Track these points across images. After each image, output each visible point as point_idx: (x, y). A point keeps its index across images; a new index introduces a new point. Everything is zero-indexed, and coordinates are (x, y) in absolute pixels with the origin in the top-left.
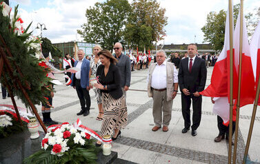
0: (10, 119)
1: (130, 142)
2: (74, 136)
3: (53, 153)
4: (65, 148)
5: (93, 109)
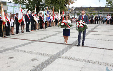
5: (12, 58)
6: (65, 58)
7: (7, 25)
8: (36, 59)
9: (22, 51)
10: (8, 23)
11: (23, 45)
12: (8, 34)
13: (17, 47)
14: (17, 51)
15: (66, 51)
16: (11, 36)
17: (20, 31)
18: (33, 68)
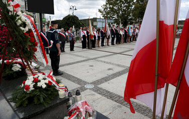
0: (20, 67)
1: (104, 93)
2: (40, 81)
3: (25, 90)
4: (32, 88)
5: (92, 66)
7: (93, 39)
8: (112, 69)
9: (101, 61)
10: (95, 37)
11: (104, 56)
12: (94, 46)
13: (99, 58)
14: (98, 61)
16: (96, 48)
17: (105, 44)
18: (107, 76)
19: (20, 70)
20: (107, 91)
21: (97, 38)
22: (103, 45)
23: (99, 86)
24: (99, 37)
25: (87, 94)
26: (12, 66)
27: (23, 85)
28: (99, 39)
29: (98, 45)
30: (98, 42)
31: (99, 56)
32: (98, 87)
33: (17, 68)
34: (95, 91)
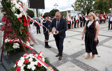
0: (19, 45)
1: (82, 65)
5: (70, 42)
6: (106, 46)
7: (69, 23)
9: (76, 38)
11: (77, 35)
13: (74, 36)
14: (73, 38)
15: (106, 41)
17: (76, 26)
18: (81, 50)
19: (19, 47)
20: (83, 63)
21: (72, 23)
22: (75, 27)
23: (76, 58)
24: (73, 22)
25: (69, 65)
26: (13, 45)
27: (15, 65)
28: (73, 24)
29: (72, 27)
30: (72, 25)
31: (74, 35)
32: (76, 60)
33: (16, 46)
34: (74, 63)
